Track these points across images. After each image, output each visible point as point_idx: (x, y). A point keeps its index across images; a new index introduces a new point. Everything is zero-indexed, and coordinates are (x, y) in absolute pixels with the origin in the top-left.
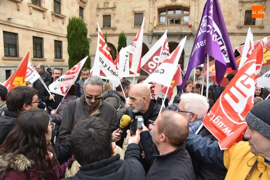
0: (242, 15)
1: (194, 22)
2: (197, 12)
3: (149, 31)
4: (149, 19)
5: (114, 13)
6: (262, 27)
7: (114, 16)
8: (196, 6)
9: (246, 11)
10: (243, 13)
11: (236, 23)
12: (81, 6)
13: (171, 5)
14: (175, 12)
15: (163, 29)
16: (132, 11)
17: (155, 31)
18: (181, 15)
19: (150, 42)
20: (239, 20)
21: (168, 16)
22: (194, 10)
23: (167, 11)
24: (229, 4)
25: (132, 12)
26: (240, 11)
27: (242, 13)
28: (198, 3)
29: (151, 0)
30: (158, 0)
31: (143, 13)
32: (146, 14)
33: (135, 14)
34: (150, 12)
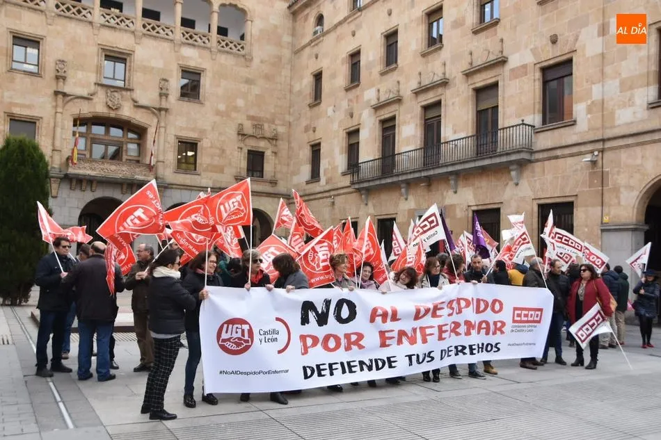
0: (242, 158)
1: (155, 160)
2: (162, 139)
3: (53, 168)
4: (54, 138)
6: (274, 183)
8: (160, 127)
9: (249, 151)
10: (245, 154)
11: (234, 171)
14: (107, 132)
15: (91, 168)
16: (5, 112)
17: (71, 171)
18: (123, 140)
19: (54, 194)
20: (238, 165)
21: (91, 138)
23: (90, 124)
24: (220, 134)
25: (3, 115)
26: (239, 149)
27: (243, 153)
29: (60, 96)
30: (76, 100)
31: (35, 123)
32: (44, 125)
33: (11, 119)
34: (55, 123)
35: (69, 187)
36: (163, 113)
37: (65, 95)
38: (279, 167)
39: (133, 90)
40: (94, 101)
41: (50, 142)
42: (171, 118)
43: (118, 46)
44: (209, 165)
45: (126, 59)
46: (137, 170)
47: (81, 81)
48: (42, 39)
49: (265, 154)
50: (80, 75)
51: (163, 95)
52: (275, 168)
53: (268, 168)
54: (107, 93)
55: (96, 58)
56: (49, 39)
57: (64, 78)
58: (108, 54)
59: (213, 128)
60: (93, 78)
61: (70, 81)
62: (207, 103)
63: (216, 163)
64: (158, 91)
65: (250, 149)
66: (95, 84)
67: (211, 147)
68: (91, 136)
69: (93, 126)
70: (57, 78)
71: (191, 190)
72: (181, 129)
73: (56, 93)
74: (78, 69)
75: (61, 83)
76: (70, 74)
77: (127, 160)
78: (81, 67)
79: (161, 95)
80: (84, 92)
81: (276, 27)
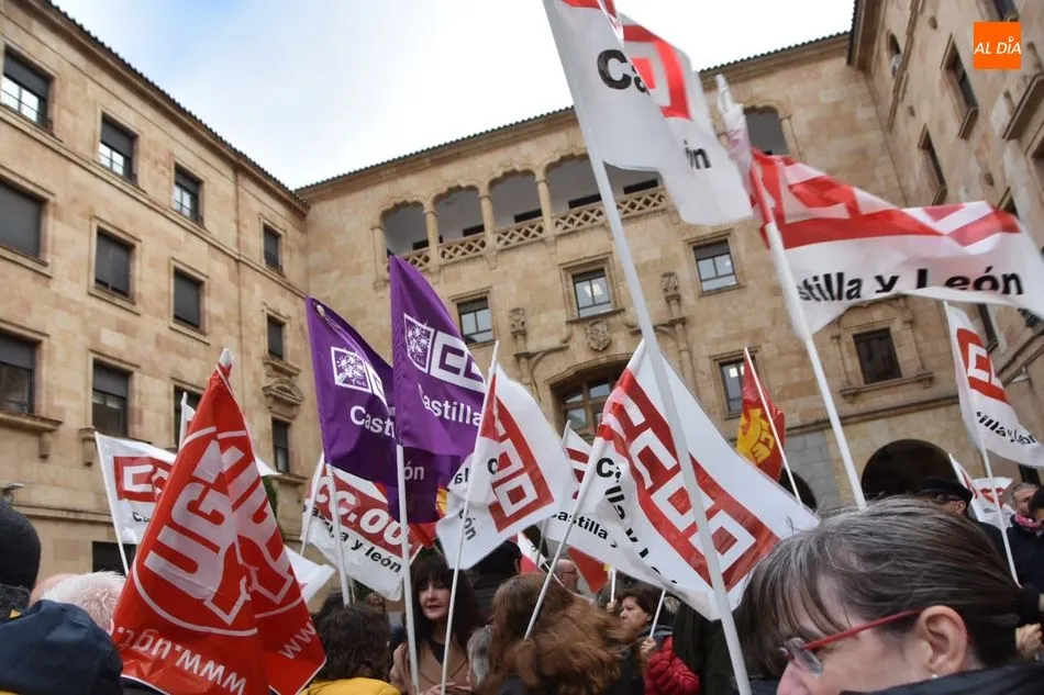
0: (846, 354)
2: (688, 371)
6: (925, 380)
8: (680, 352)
9: (855, 337)
10: (848, 344)
11: (835, 383)
12: (276, 416)
13: (594, 364)
20: (842, 368)
21: (592, 405)
23: (585, 387)
26: (835, 341)
27: (844, 346)
28: (687, 342)
29: (523, 360)
30: (546, 358)
36: (679, 327)
37: (528, 356)
38: (927, 347)
39: (624, 310)
40: (572, 349)
42: (694, 331)
43: (587, 255)
44: (784, 388)
45: (603, 270)
47: (547, 329)
48: (488, 292)
49: (893, 331)
50: (544, 318)
51: (674, 297)
52: (919, 350)
53: (906, 356)
54: (586, 329)
55: (560, 286)
56: (495, 288)
57: (524, 334)
58: (576, 272)
59: (774, 322)
60: (562, 316)
61: (533, 333)
62: (751, 283)
63: (796, 379)
64: (663, 296)
65: (856, 332)
66: (567, 323)
67: (781, 354)
68: (590, 403)
70: (515, 335)
72: (718, 342)
73: (518, 357)
74: (539, 312)
75: (521, 342)
76: (531, 322)
78: (543, 308)
79: (668, 300)
80: (555, 342)
81: (836, 105)
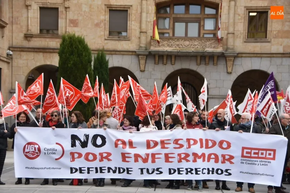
1: (226, 32)
2: (232, 12)
3: (140, 47)
4: (141, 22)
5: (66, 6)
7: (66, 11)
14: (187, 9)
15: (168, 45)
16: (105, 5)
17: (153, 49)
18: (200, 16)
19: (142, 68)
21: (174, 18)
22: (227, 8)
23: (172, 6)
25: (104, 7)
31: (127, 11)
32: (134, 12)
33: (110, 10)
34: (141, 9)
35: (153, 62)
41: (138, 25)
44: (279, 31)
46: (208, 43)
68: (174, 16)
69: (175, 7)
71: (261, 57)
77: (204, 34)
